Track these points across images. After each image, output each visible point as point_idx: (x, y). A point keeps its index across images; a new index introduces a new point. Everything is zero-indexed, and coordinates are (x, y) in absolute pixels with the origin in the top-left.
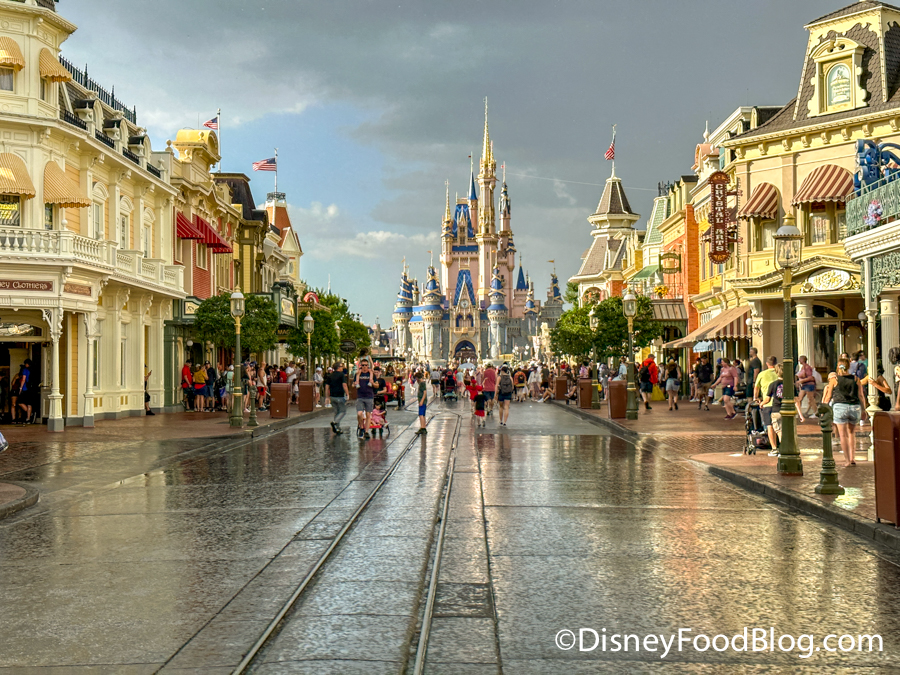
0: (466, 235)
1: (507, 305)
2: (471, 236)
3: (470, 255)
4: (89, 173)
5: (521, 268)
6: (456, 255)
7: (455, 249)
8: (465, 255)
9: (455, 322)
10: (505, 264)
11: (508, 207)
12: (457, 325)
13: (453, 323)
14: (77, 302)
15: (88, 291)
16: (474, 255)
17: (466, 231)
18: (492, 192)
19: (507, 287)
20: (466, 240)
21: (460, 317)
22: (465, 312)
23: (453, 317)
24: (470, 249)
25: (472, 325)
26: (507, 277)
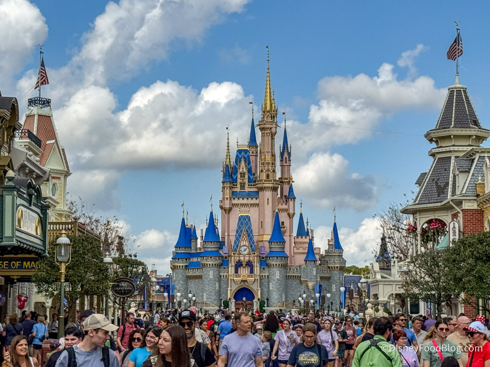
0: (246, 181)
1: (287, 252)
2: (253, 181)
3: (250, 201)
5: (301, 215)
6: (236, 201)
7: (234, 195)
8: (245, 201)
9: (233, 268)
10: (286, 210)
11: (289, 154)
12: (236, 272)
13: (231, 270)
16: (254, 201)
17: (246, 176)
18: (273, 139)
19: (287, 234)
20: (246, 186)
21: (239, 265)
22: (244, 259)
23: (232, 263)
24: (250, 195)
25: (252, 271)
26: (287, 224)
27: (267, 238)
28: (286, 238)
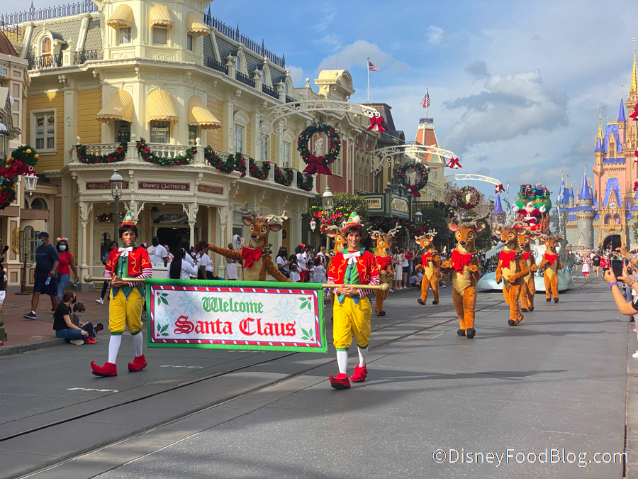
0: (615, 150)
2: (620, 150)
3: (618, 166)
4: (229, 104)
6: (606, 167)
7: (605, 161)
8: (614, 166)
12: (606, 222)
13: (602, 221)
14: (210, 199)
15: (220, 191)
16: (622, 166)
17: (615, 146)
20: (615, 154)
21: (608, 217)
22: (613, 212)
23: (602, 216)
24: (618, 161)
25: (619, 222)
27: (632, 195)
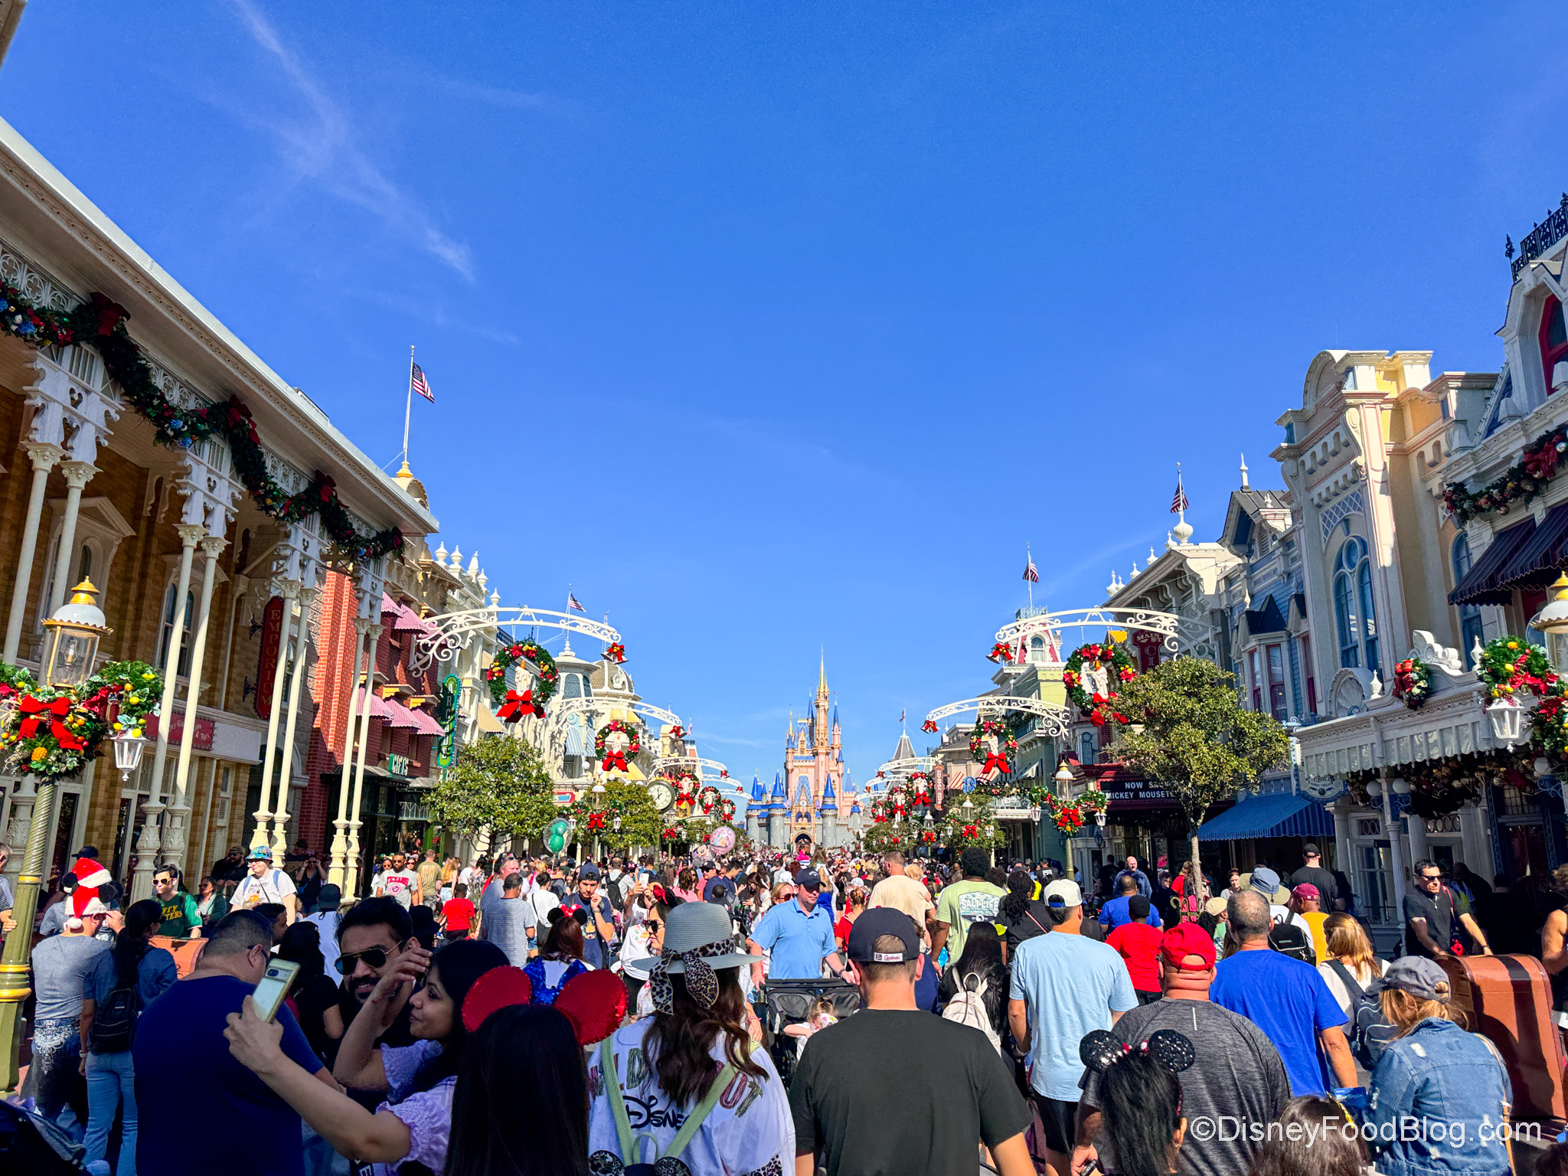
0: (806, 748)
1: (837, 805)
3: (808, 764)
6: (798, 764)
7: (796, 758)
8: (804, 764)
12: (797, 821)
13: (794, 819)
16: (812, 763)
17: (806, 744)
20: (806, 752)
21: (799, 815)
22: (803, 810)
23: (794, 815)
24: (807, 759)
25: (809, 821)
26: (837, 782)
27: (821, 793)
28: (836, 792)
